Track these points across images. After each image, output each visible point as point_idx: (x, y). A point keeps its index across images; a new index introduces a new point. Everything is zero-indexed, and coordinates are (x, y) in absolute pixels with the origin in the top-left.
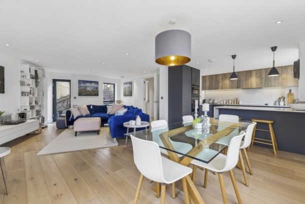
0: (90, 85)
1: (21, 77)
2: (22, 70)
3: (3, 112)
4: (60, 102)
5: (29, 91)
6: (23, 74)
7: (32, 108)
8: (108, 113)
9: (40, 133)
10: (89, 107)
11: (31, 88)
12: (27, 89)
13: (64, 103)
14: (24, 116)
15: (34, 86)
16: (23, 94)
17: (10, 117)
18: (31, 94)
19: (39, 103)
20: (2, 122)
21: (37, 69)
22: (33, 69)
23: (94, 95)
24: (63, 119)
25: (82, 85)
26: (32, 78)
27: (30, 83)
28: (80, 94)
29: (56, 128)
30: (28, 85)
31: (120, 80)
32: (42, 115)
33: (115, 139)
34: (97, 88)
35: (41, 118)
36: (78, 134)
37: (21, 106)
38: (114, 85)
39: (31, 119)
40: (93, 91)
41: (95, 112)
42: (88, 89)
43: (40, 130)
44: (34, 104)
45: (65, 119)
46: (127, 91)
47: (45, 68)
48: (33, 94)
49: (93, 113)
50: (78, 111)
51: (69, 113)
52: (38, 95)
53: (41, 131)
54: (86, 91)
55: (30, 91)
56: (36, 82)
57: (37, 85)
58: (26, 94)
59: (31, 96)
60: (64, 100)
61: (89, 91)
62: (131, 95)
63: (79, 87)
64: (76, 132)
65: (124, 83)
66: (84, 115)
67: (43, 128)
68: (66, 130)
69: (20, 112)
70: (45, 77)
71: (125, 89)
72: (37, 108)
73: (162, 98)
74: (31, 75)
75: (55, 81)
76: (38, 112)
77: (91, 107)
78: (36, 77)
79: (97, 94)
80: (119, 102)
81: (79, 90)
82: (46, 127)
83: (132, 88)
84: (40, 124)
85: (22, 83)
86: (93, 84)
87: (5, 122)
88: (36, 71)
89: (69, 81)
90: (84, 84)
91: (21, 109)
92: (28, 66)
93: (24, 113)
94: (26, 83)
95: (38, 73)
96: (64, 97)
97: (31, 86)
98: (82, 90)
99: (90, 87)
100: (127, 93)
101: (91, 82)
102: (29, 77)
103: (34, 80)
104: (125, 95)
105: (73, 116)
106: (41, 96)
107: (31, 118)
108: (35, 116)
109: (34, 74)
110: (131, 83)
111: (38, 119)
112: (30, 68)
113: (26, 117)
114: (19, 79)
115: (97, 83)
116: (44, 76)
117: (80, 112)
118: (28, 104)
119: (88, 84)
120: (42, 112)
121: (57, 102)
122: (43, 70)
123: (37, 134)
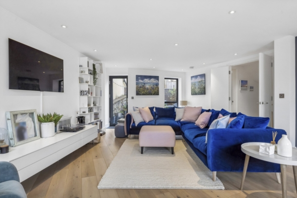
0: (149, 82)
1: (80, 73)
2: (81, 64)
3: (62, 115)
4: (115, 103)
5: (87, 90)
6: (82, 70)
7: (90, 110)
8: (177, 119)
9: (99, 143)
10: (151, 109)
11: (89, 85)
12: (85, 87)
13: (119, 104)
14: (83, 121)
15: (92, 84)
16: (82, 93)
17: (69, 121)
18: (89, 93)
19: (97, 105)
20: (62, 128)
21: (95, 63)
22: (92, 62)
23: (154, 94)
24: (122, 125)
25: (141, 81)
26: (90, 74)
27: (89, 80)
28: (138, 93)
29: (115, 137)
30: (87, 82)
31: (185, 73)
32: (100, 119)
33: (215, 173)
34: (157, 85)
35: (99, 123)
36: (144, 150)
37: (80, 108)
38: (177, 80)
39: (89, 124)
40: (153, 89)
41: (160, 117)
42: (147, 86)
43: (98, 139)
44: (92, 105)
45: (124, 125)
46: (197, 87)
47: (102, 62)
48: (91, 93)
49: (157, 119)
50: (139, 115)
51: (129, 118)
52: (96, 95)
53: (100, 140)
54: (145, 88)
55: (89, 89)
56: (94, 78)
57: (95, 82)
58: (85, 93)
59: (90, 95)
60: (119, 101)
61: (148, 89)
62: (205, 94)
63: (137, 84)
64: (142, 148)
65: (192, 77)
66: (147, 121)
67: (101, 135)
68: (127, 140)
69: (79, 115)
70: (102, 73)
71: (193, 84)
72: (95, 111)
73: (282, 96)
74: (89, 70)
75: (111, 78)
76: (96, 115)
77: (154, 110)
78: (94, 72)
79: (157, 93)
80: (184, 103)
81: (137, 88)
82: (104, 133)
83: (205, 83)
84: (99, 131)
85: (81, 80)
86: (152, 80)
87: (64, 128)
88: (94, 65)
89: (126, 77)
90: (142, 79)
91: (80, 112)
92: (86, 59)
93: (82, 117)
94: (85, 81)
95: (96, 67)
96: (119, 98)
97: (89, 84)
98: (140, 87)
99: (149, 84)
100: (197, 90)
101: (150, 77)
102: (87, 72)
103: (92, 76)
104: (194, 93)
105: (134, 122)
106: (99, 96)
107: (89, 122)
108: (93, 120)
109: (92, 68)
110: (203, 76)
111: (97, 124)
112: (88, 62)
113: (84, 123)
114: (78, 75)
115: (157, 78)
116: (101, 71)
117: (142, 117)
118: (86, 106)
119: (146, 80)
120: (100, 114)
121: (114, 103)
122: (101, 64)
123: (96, 144)
